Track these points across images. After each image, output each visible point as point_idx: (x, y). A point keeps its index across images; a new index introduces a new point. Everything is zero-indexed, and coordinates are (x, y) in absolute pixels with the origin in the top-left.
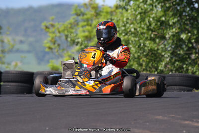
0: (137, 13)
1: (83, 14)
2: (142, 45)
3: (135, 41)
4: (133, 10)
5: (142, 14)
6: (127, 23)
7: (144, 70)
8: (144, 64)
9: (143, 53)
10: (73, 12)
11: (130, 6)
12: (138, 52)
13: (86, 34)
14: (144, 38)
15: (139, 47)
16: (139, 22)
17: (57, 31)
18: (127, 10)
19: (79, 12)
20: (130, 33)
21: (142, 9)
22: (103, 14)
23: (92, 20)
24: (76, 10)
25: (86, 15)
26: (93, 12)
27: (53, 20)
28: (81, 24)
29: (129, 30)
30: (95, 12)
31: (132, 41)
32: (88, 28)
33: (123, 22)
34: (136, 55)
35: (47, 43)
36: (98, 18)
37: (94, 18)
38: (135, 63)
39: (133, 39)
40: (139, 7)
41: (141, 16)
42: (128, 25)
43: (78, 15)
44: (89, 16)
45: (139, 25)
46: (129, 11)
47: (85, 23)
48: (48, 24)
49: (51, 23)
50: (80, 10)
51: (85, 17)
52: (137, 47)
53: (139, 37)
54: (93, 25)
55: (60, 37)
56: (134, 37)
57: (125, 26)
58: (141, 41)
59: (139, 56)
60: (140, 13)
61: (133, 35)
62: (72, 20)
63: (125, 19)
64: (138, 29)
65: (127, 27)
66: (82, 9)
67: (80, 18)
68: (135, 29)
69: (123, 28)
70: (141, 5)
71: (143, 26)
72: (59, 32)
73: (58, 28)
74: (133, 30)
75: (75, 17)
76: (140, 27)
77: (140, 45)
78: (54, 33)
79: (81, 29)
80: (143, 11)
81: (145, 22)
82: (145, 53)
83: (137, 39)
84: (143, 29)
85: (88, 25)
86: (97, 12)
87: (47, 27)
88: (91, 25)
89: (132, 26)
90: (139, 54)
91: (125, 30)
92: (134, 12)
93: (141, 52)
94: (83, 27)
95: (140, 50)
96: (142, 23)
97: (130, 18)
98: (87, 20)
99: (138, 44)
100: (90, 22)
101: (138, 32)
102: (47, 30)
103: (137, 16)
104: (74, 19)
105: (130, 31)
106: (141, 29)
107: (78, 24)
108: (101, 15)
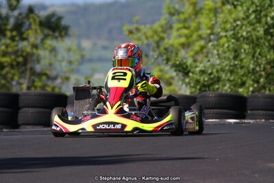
0: (250, 11)
1: (178, 13)
7: (261, 88)
8: (261, 80)
10: (165, 11)
11: (240, 1)
17: (143, 38)
18: (236, 7)
19: (172, 11)
20: (242, 38)
21: (257, 6)
22: (205, 12)
24: (169, 8)
25: (183, 13)
26: (191, 10)
27: (137, 22)
28: (176, 26)
29: (239, 35)
30: (194, 9)
31: (245, 50)
32: (186, 31)
37: (193, 17)
38: (249, 80)
39: (245, 46)
40: (253, 3)
41: (256, 15)
43: (172, 14)
44: (186, 16)
47: (181, 25)
48: (133, 27)
49: (135, 26)
50: (174, 8)
51: (182, 17)
54: (192, 28)
55: (148, 45)
56: (246, 44)
57: (234, 29)
59: (253, 69)
60: (255, 11)
61: (246, 41)
62: (163, 22)
65: (236, 31)
66: (177, 6)
67: (175, 18)
72: (147, 38)
73: (145, 34)
74: (245, 34)
75: (167, 16)
78: (139, 39)
79: (176, 33)
81: (261, 24)
85: (185, 28)
86: (197, 9)
87: (131, 32)
88: (189, 28)
94: (178, 30)
96: (258, 25)
98: (185, 20)
102: (131, 36)
103: (250, 15)
104: (166, 19)
105: (242, 36)
107: (171, 28)
108: (202, 14)
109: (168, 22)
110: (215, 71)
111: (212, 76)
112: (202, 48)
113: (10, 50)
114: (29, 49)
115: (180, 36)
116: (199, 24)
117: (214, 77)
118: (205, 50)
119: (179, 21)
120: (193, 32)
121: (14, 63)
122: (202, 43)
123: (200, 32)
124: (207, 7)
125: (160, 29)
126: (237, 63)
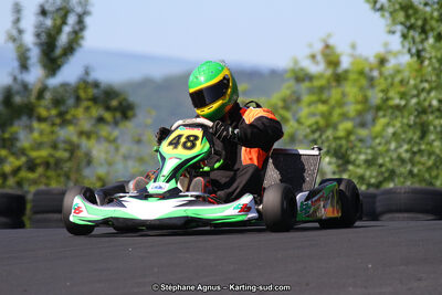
1: (310, 78)
19: (301, 75)
22: (353, 76)
27: (245, 92)
28: (306, 98)
29: (426, 104)
31: (435, 127)
32: (322, 108)
36: (342, 86)
37: (334, 84)
39: (436, 122)
42: (424, 95)
43: (299, 80)
44: (322, 82)
47: (314, 98)
51: (315, 84)
54: (332, 102)
56: (439, 118)
61: (436, 114)
62: (285, 91)
65: (422, 98)
67: (305, 86)
68: (440, 101)
69: (414, 101)
74: (435, 103)
75: (292, 83)
79: (306, 110)
85: (320, 101)
86: (339, 72)
88: (324, 102)
89: (433, 94)
91: (418, 103)
92: (437, 65)
94: (310, 105)
98: (322, 89)
100: (325, 95)
104: (289, 88)
105: (430, 105)
107: (298, 100)
108: (347, 80)
109: (294, 92)
111: (383, 169)
112: (349, 133)
113: (45, 139)
114: (75, 139)
115: (313, 115)
116: (344, 95)
117: (387, 170)
118: (353, 138)
119: (311, 91)
120: (333, 108)
121: (52, 161)
122: (348, 125)
123: (345, 109)
125: (280, 104)
126: (423, 147)
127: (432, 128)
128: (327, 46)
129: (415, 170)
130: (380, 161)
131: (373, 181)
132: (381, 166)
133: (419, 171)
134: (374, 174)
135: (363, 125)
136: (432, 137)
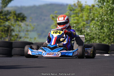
0: (108, 9)
1: (74, 10)
2: (111, 28)
3: (107, 25)
4: (106, 8)
5: (111, 10)
6: (103, 15)
7: (112, 42)
8: (112, 39)
9: (112, 32)
10: (68, 9)
11: (104, 6)
12: (109, 32)
13: (76, 21)
14: (112, 24)
15: (109, 29)
16: (109, 14)
18: (102, 8)
19: (71, 9)
20: (104, 21)
21: (111, 7)
22: (86, 10)
23: (79, 14)
24: (70, 8)
25: (75, 10)
26: (79, 9)
27: (56, 13)
28: (72, 16)
29: (103, 19)
30: (81, 9)
31: (105, 26)
32: (77, 18)
33: (100, 15)
34: (108, 34)
35: (53, 27)
36: (82, 12)
37: (80, 12)
38: (107, 38)
39: (106, 24)
40: (109, 6)
41: (110, 11)
42: (103, 17)
43: (71, 10)
44: (77, 11)
45: (109, 16)
46: (104, 8)
47: (75, 15)
48: (54, 16)
49: (55, 15)
50: (72, 8)
51: (75, 12)
52: (108, 29)
53: (109, 23)
56: (106, 23)
57: (101, 17)
58: (111, 26)
59: (109, 34)
60: (110, 10)
61: (106, 22)
63: (101, 13)
64: (109, 19)
65: (102, 18)
66: (73, 7)
67: (72, 12)
68: (107, 19)
69: (100, 18)
70: (110, 5)
71: (112, 17)
74: (106, 19)
75: (69, 11)
76: (110, 17)
77: (110, 28)
79: (72, 19)
80: (112, 8)
81: (113, 15)
82: (113, 33)
83: (108, 24)
84: (112, 18)
85: (76, 16)
86: (82, 9)
87: (53, 18)
88: (78, 16)
89: (105, 17)
90: (109, 33)
91: (101, 19)
92: (106, 9)
93: (110, 32)
95: (110, 31)
96: (111, 15)
97: (104, 12)
98: (76, 13)
99: (109, 27)
100: (78, 15)
101: (109, 20)
102: (53, 19)
103: (108, 11)
104: (68, 13)
105: (104, 20)
106: (110, 19)
108: (84, 11)
109: (70, 14)
110: (92, 34)
111: (91, 37)
112: (84, 25)
113: (2, 24)
115: (74, 20)
116: (83, 15)
117: (92, 37)
119: (74, 14)
122: (85, 23)
123: (83, 19)
124: (86, 8)
126: (102, 31)
127: (104, 26)
128: (78, 2)
129: (100, 37)
130: (90, 34)
131: (88, 39)
132: (90, 36)
133: (101, 37)
134: (89, 38)
135: (87, 23)
136: (105, 28)
